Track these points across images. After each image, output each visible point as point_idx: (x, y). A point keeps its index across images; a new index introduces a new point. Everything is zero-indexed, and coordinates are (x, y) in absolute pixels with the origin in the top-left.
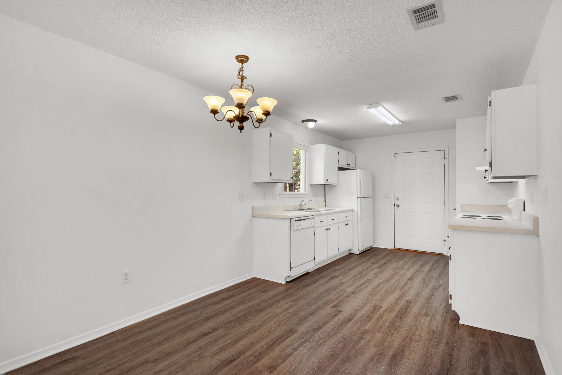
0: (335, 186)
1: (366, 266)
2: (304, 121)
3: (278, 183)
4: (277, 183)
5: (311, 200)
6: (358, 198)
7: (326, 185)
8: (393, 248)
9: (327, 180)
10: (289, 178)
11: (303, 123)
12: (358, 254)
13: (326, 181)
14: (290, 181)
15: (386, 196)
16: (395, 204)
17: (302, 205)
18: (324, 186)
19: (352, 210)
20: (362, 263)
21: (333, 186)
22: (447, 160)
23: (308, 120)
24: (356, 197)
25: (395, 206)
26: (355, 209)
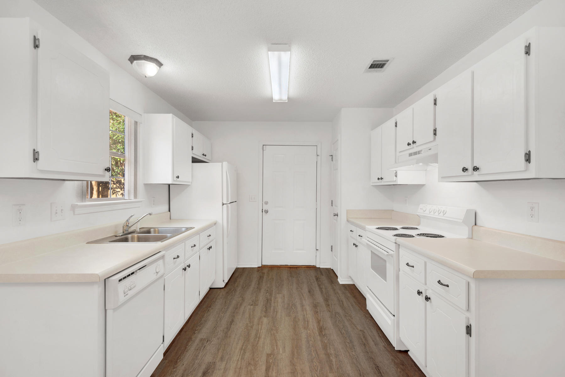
0: (187, 186)
1: (247, 315)
2: (134, 58)
3: (66, 182)
4: (64, 180)
5: (150, 214)
6: (223, 204)
7: (170, 185)
8: (261, 266)
9: (178, 177)
10: (101, 171)
11: (132, 63)
12: (223, 288)
13: (175, 179)
14: (103, 176)
15: (252, 199)
16: (262, 210)
17: (130, 225)
18: (167, 186)
19: (215, 224)
20: (237, 308)
21: (183, 187)
22: (319, 157)
23: (145, 56)
24: (222, 203)
25: (262, 212)
26: (220, 221)
